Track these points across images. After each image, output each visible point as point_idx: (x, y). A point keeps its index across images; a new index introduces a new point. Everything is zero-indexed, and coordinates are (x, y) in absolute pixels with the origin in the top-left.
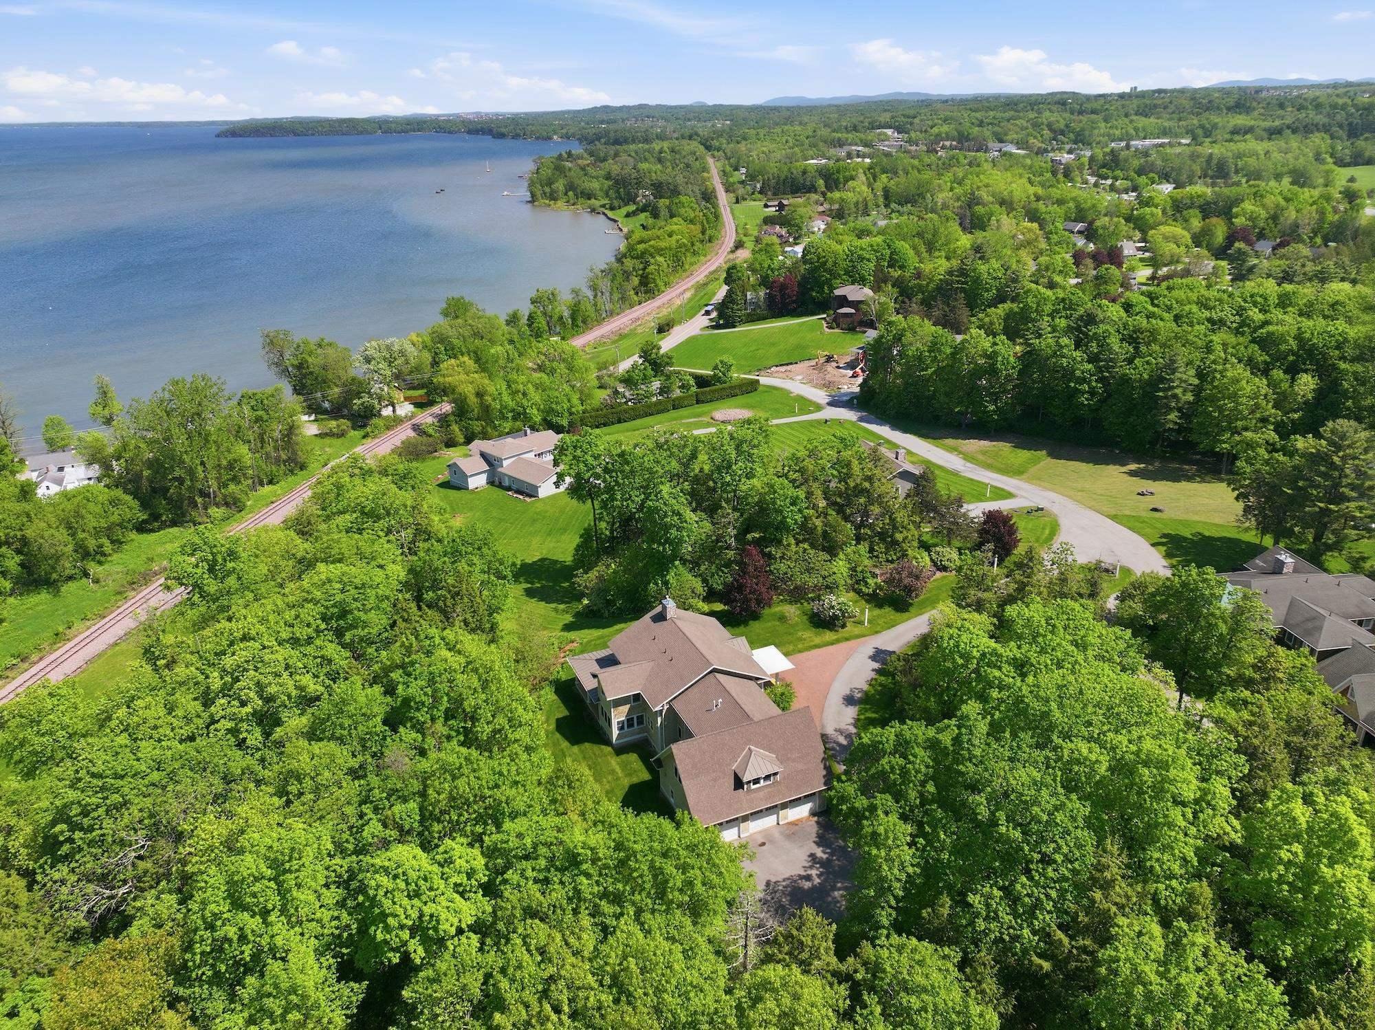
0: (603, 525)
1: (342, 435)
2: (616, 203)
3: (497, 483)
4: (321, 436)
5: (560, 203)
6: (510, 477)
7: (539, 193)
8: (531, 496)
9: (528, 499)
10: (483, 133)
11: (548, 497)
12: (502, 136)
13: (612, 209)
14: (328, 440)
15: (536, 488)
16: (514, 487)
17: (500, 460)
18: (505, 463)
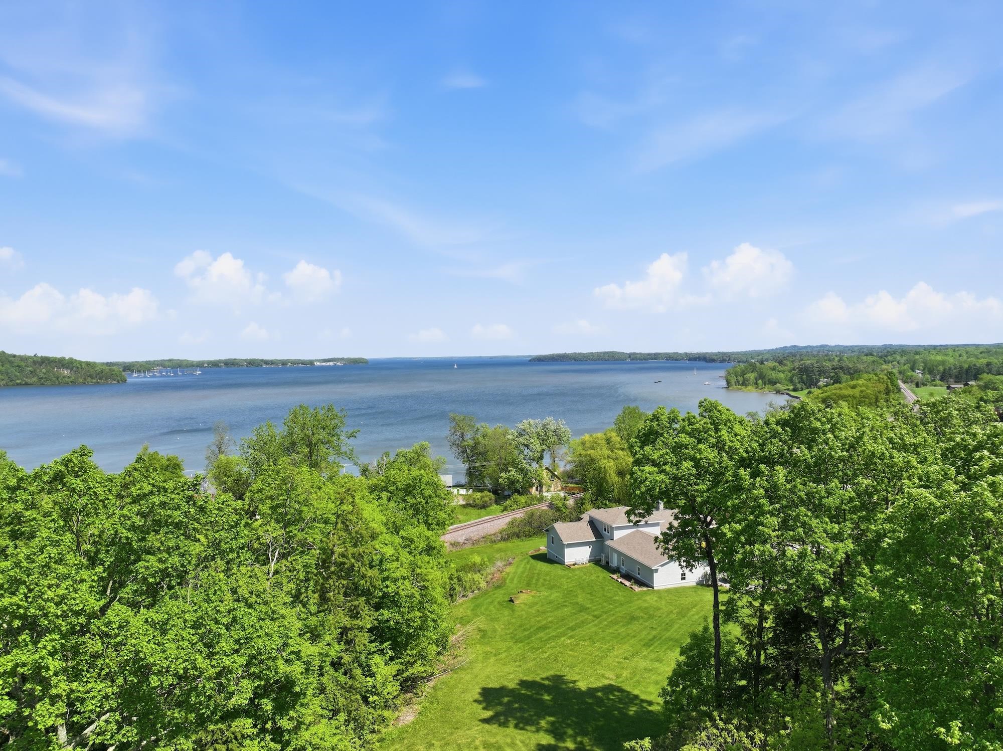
0: (733, 630)
1: (484, 506)
2: (799, 386)
3: (603, 563)
4: (467, 506)
5: (750, 387)
6: (620, 554)
7: (733, 381)
8: (641, 584)
9: (637, 589)
10: (700, 360)
11: (668, 591)
12: (713, 361)
13: (795, 390)
14: (470, 510)
15: (651, 572)
16: (623, 569)
17: (610, 530)
18: (617, 535)
